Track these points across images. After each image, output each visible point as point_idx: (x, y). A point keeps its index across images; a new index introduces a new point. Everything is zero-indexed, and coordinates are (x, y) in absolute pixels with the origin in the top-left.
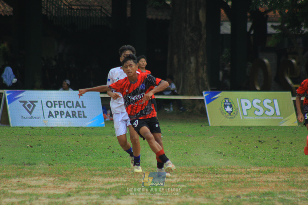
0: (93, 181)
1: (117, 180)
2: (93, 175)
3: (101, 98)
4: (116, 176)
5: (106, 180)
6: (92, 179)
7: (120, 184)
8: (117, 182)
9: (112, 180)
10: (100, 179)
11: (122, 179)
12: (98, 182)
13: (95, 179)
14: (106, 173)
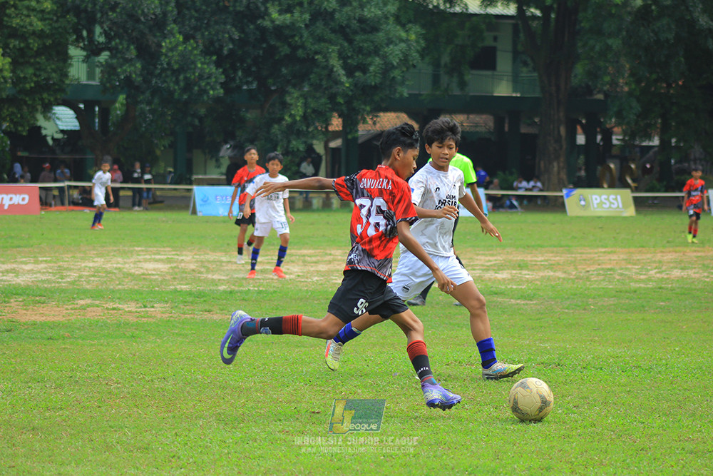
0: (477, 260)
1: (495, 258)
2: (478, 255)
3: (486, 195)
4: (496, 255)
5: (487, 258)
6: (476, 258)
7: (497, 262)
8: (496, 260)
9: (491, 258)
10: (483, 258)
11: (499, 258)
12: (481, 260)
13: (479, 257)
14: (487, 253)
